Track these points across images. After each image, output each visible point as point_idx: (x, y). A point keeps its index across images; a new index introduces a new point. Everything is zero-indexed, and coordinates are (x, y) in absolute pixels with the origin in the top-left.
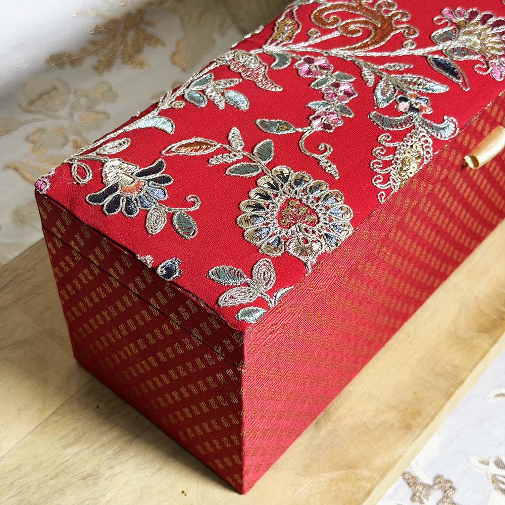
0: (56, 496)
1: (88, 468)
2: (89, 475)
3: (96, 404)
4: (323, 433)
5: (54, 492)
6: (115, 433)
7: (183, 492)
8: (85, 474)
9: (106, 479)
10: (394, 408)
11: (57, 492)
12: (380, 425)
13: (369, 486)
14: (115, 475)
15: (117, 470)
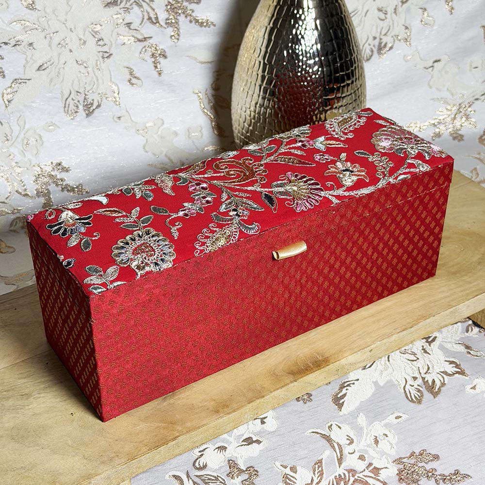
0: (4, 400)
1: (27, 391)
2: (26, 394)
3: (47, 362)
4: (165, 404)
5: (4, 398)
6: (50, 378)
7: (72, 414)
8: (24, 393)
9: (34, 398)
10: (214, 400)
11: (5, 398)
12: (201, 407)
13: (177, 434)
14: (39, 398)
15: (42, 395)
